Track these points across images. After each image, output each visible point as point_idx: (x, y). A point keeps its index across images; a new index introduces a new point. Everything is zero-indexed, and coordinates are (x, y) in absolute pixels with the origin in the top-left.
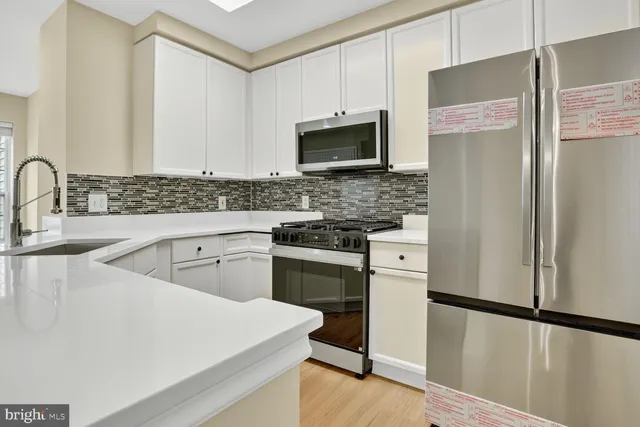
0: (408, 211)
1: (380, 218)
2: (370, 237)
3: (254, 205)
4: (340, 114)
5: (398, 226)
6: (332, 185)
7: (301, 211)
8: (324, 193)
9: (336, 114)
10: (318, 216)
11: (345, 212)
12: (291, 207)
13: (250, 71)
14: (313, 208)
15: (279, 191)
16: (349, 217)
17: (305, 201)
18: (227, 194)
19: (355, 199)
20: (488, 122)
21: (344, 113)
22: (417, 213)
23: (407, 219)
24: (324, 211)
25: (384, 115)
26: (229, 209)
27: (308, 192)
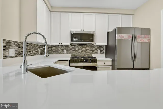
0: (93, 54)
1: (86, 55)
6: (73, 47)
7: (63, 54)
8: (71, 49)
9: (81, 30)
11: (77, 54)
12: (60, 53)
14: (67, 53)
15: (55, 49)
16: (78, 55)
17: (65, 51)
19: (80, 51)
20: (127, 38)
21: (83, 30)
22: (95, 54)
24: (71, 54)
26: (40, 54)
27: (66, 49)
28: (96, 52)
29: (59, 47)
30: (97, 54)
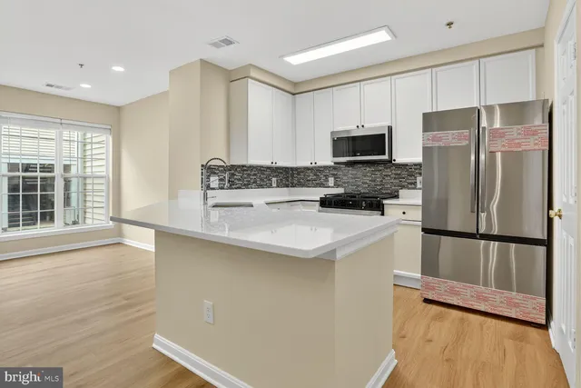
0: (403, 187)
1: (384, 192)
2: (385, 202)
3: (292, 183)
4: (360, 126)
5: (397, 197)
6: (351, 171)
7: (328, 187)
8: (345, 176)
9: (358, 127)
10: (340, 191)
11: (360, 188)
12: (321, 185)
13: (294, 94)
14: (337, 185)
15: (311, 174)
16: (362, 191)
17: (331, 181)
18: (276, 176)
19: (367, 180)
20: (454, 141)
21: (363, 126)
22: (409, 189)
23: (402, 192)
24: (345, 188)
25: (390, 129)
26: (278, 186)
27: (333, 175)
28: (411, 184)
29: (320, 171)
30: (415, 188)
